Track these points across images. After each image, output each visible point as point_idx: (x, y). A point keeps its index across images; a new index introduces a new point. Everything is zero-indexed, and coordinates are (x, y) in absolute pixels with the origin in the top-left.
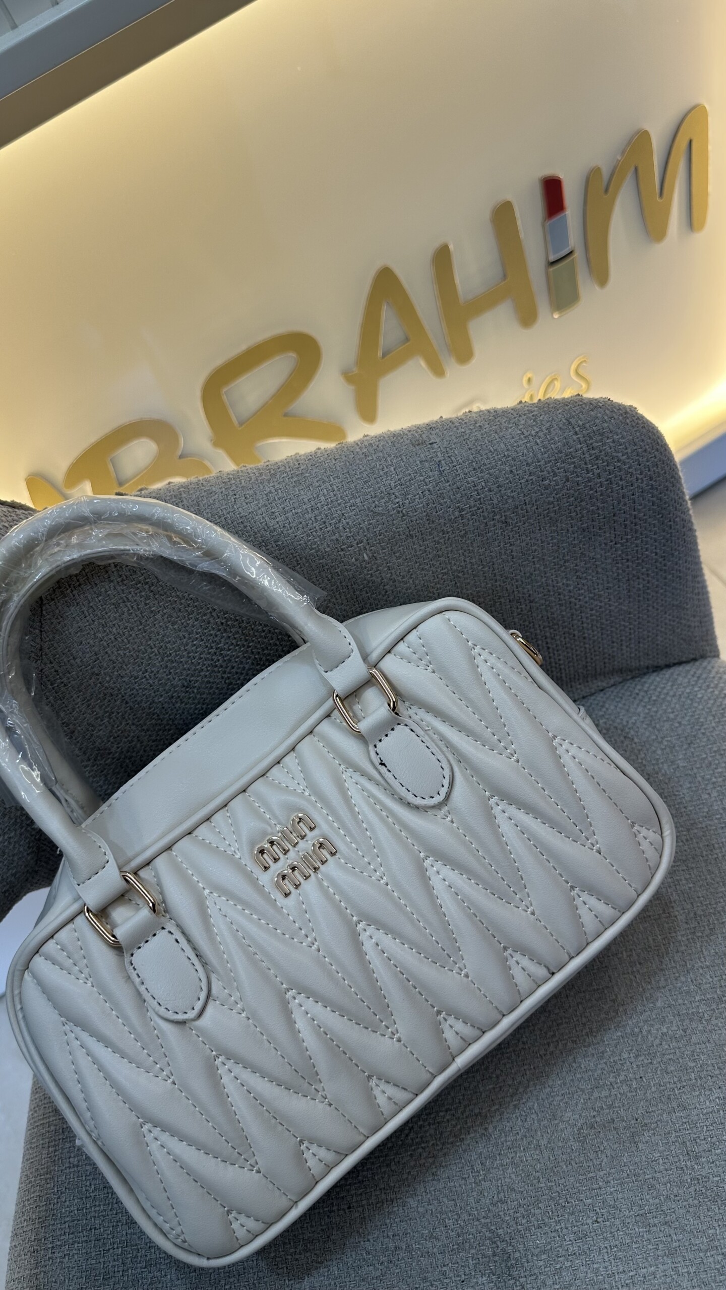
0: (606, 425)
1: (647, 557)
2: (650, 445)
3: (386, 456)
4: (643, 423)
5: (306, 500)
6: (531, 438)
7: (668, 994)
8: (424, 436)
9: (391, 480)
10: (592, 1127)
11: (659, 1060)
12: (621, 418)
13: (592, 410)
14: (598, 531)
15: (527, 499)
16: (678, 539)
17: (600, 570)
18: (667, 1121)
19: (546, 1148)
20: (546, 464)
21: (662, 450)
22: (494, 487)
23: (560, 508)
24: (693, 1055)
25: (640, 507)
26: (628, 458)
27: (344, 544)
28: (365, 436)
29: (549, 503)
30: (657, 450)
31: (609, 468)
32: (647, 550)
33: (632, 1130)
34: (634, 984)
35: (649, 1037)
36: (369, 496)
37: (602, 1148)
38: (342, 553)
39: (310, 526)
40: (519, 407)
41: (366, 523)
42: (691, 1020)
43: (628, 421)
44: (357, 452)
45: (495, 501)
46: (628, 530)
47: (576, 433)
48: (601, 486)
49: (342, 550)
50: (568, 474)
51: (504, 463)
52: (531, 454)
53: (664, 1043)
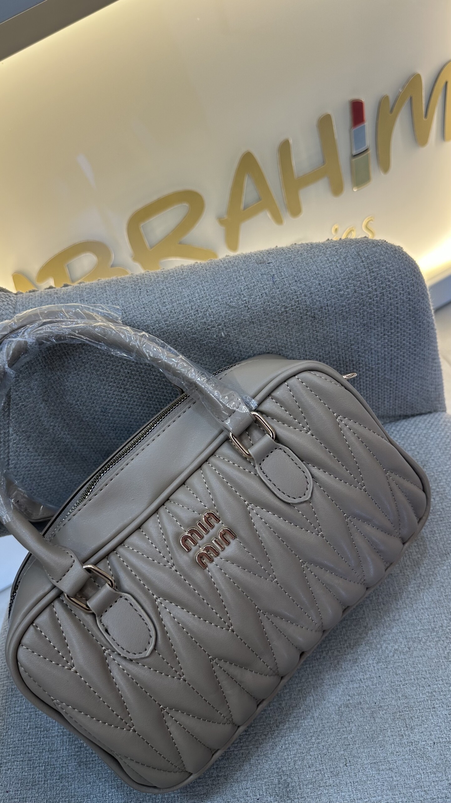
0: (382, 257)
1: (404, 344)
2: (410, 272)
3: (239, 269)
4: (406, 257)
5: (186, 295)
6: (333, 263)
7: (400, 624)
8: (265, 258)
9: (242, 285)
10: (347, 706)
11: (392, 666)
12: (392, 253)
13: (374, 247)
14: (373, 326)
15: (329, 302)
16: (424, 334)
17: (373, 351)
18: (395, 705)
19: (318, 718)
20: (342, 280)
21: (418, 276)
22: (308, 294)
23: (349, 310)
24: (414, 664)
25: (401, 312)
26: (395, 280)
27: (209, 325)
28: (227, 256)
29: (343, 306)
30: (414, 276)
31: (382, 285)
32: (404, 340)
33: (372, 710)
34: (379, 617)
35: (386, 651)
36: (227, 295)
37: (353, 720)
38: (208, 331)
39: (188, 312)
40: (327, 242)
41: (224, 312)
42: (414, 642)
43: (396, 256)
44: (221, 266)
45: (308, 303)
46: (393, 327)
47: (363, 262)
48: (377, 297)
49: (208, 329)
50: (356, 288)
51: (315, 279)
52: (333, 274)
53: (395, 655)
